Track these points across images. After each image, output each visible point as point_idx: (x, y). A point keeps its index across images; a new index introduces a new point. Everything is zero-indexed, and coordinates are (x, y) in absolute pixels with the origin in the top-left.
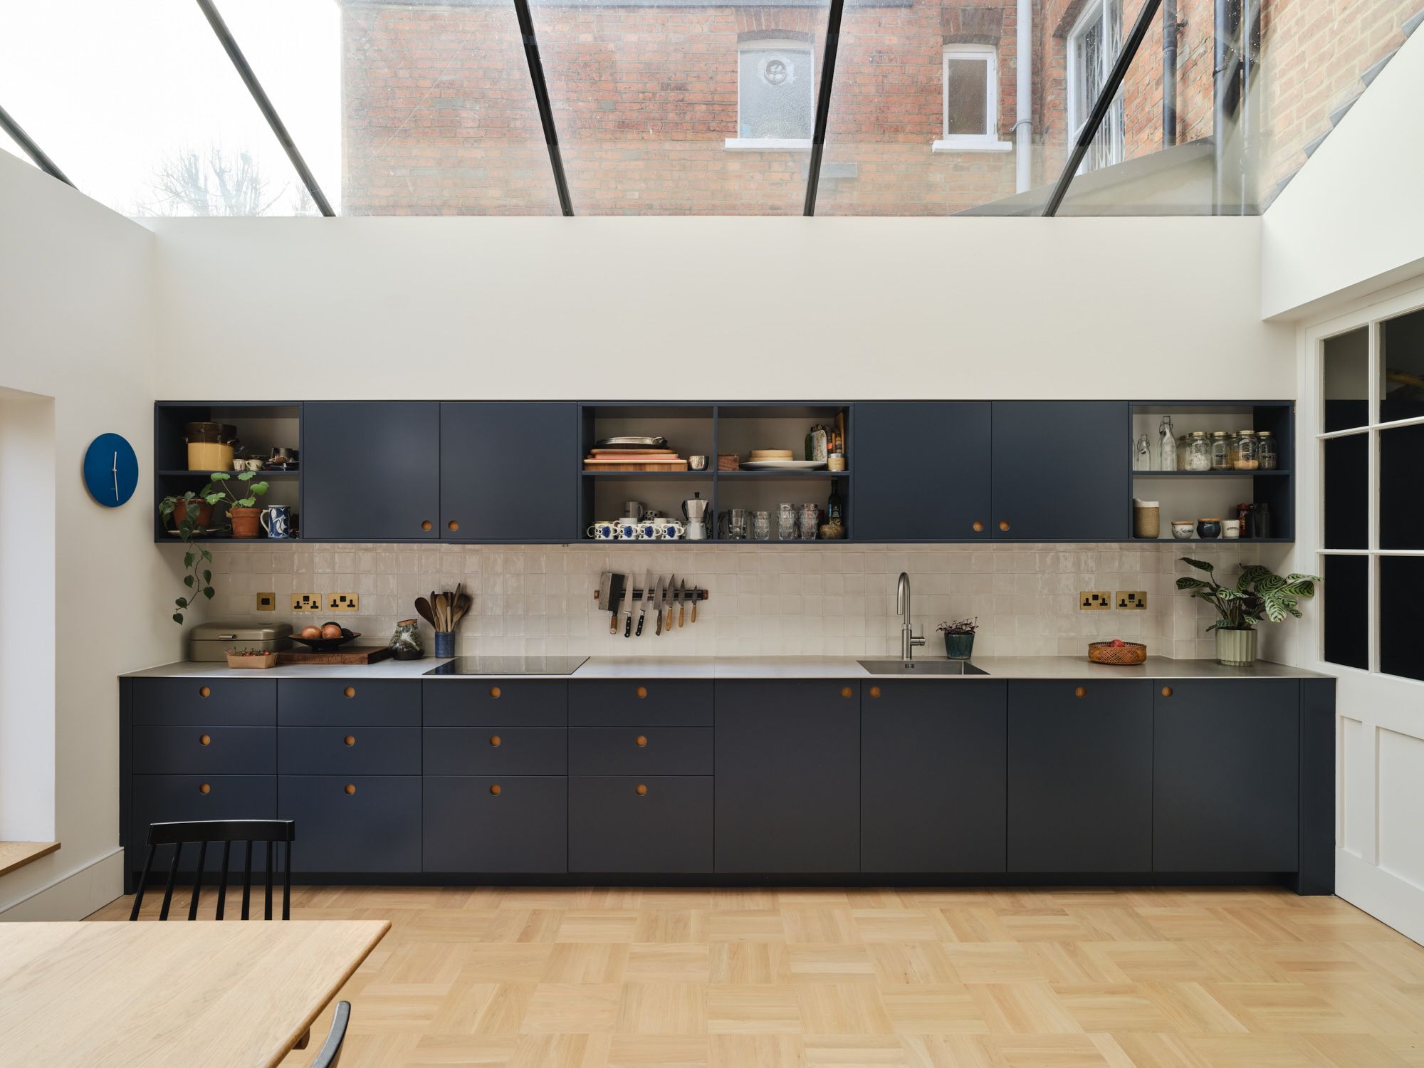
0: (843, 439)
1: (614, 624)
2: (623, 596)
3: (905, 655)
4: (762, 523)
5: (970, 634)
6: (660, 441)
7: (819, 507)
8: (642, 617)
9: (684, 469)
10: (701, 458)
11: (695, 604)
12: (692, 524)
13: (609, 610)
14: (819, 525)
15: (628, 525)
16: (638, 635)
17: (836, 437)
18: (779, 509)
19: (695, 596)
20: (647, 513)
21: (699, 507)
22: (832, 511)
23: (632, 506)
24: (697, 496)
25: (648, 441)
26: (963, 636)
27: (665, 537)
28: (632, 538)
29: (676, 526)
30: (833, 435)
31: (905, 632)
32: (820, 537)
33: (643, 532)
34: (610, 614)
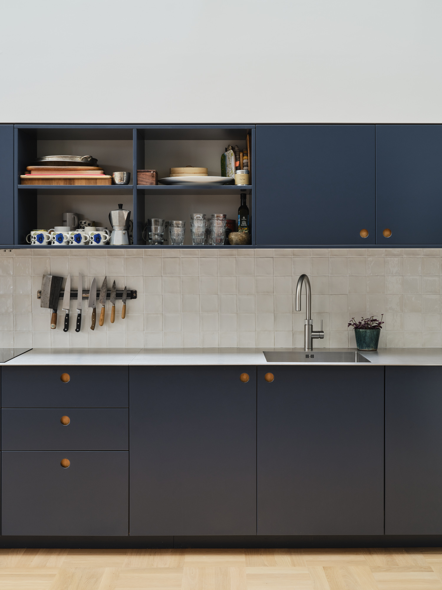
0: (249, 158)
1: (55, 321)
2: (62, 295)
3: (307, 347)
4: (177, 231)
5: (377, 328)
6: (89, 160)
7: (227, 217)
8: (80, 315)
9: (108, 184)
10: (124, 174)
11: (125, 303)
12: (115, 232)
13: (50, 307)
14: (227, 233)
15: (59, 233)
16: (78, 331)
17: (243, 156)
18: (192, 219)
19: (125, 296)
20: (81, 223)
21: (121, 217)
22: (241, 221)
23: (69, 216)
24: (121, 207)
25: (78, 159)
26: (368, 331)
27: (92, 243)
28: (63, 244)
29: (102, 234)
30: (241, 154)
31: (307, 326)
32: (227, 243)
33: (72, 238)
34: (50, 311)
